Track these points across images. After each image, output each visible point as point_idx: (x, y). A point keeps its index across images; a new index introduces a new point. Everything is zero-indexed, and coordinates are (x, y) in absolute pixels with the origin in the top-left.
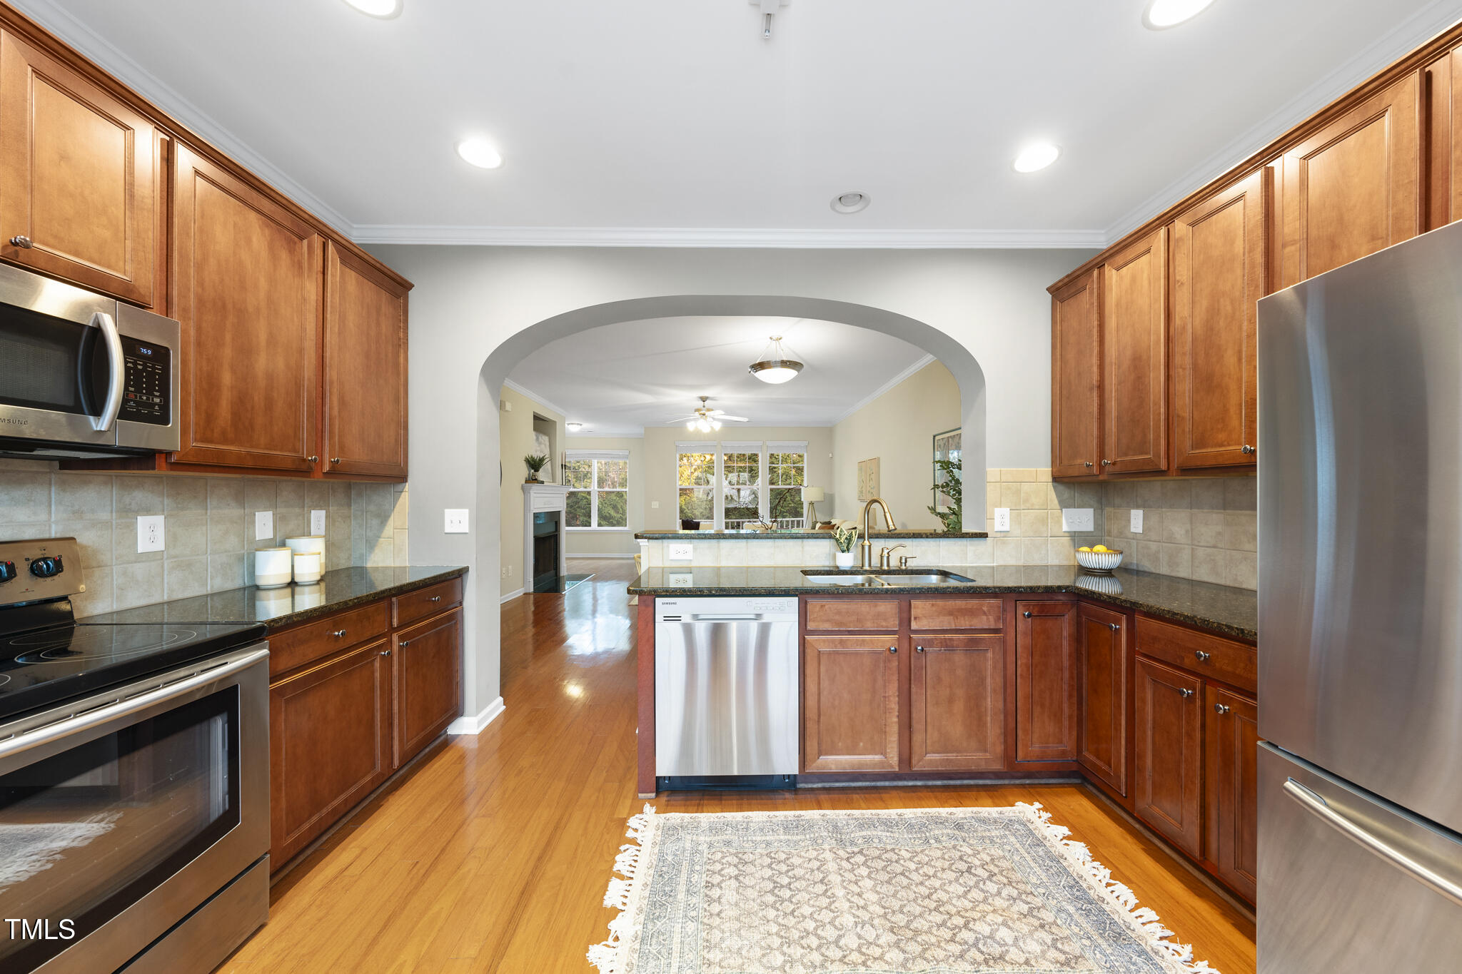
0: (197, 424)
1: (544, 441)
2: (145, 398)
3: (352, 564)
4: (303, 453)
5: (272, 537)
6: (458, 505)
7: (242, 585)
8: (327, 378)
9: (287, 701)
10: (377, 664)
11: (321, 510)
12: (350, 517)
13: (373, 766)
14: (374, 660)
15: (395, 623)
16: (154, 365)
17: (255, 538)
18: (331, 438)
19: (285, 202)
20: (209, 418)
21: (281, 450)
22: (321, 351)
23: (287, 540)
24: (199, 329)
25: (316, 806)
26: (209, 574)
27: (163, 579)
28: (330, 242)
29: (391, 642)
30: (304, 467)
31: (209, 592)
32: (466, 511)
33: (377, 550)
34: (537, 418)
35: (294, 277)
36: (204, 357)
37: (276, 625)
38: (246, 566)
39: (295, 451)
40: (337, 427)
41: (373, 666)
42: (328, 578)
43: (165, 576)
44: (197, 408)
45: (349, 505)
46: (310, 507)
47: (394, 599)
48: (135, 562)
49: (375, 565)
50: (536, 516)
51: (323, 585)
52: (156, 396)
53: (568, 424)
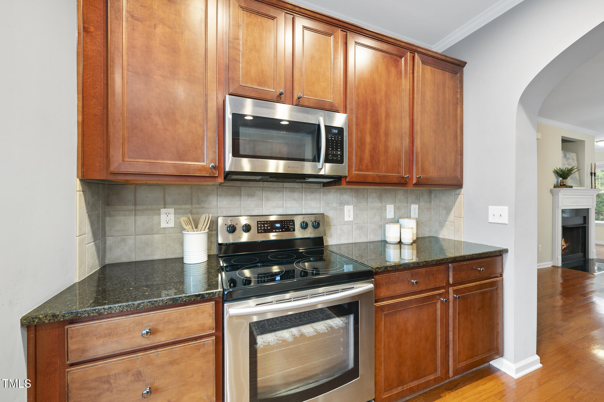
0: (356, 163)
1: (572, 156)
2: (335, 152)
3: (432, 234)
4: (402, 174)
5: (393, 217)
6: (499, 203)
7: (381, 240)
8: (415, 131)
9: (386, 315)
10: (439, 305)
11: (416, 204)
12: (431, 209)
13: (435, 371)
14: (437, 302)
15: (451, 281)
16: (338, 137)
17: (386, 217)
18: (417, 164)
19: (393, 41)
20: (361, 160)
21: (392, 173)
22: (412, 117)
23: (399, 219)
24: (357, 118)
25: (402, 383)
26: (369, 233)
27: (353, 233)
28: (416, 54)
29: (448, 292)
30: (403, 181)
31: (369, 241)
32: (506, 208)
33: (445, 229)
34: (565, 141)
35: (398, 80)
36: (359, 130)
37: (379, 271)
38: (383, 230)
39: (399, 173)
40: (420, 158)
41: (436, 306)
42: (418, 242)
43: (354, 232)
44: (356, 155)
45: (430, 202)
46: (411, 203)
47: (450, 265)
48: (344, 225)
49: (443, 237)
50: (563, 211)
51: (415, 245)
52: (339, 151)
53: (597, 142)
